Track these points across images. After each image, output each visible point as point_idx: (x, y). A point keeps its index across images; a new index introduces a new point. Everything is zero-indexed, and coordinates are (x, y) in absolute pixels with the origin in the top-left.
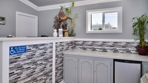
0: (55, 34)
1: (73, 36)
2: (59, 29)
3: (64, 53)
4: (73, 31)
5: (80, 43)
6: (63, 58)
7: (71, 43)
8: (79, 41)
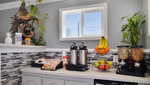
0: (9, 39)
1: (41, 45)
2: (16, 34)
3: (24, 70)
4: (41, 37)
5: (52, 55)
6: (20, 78)
7: (38, 55)
8: (50, 53)
